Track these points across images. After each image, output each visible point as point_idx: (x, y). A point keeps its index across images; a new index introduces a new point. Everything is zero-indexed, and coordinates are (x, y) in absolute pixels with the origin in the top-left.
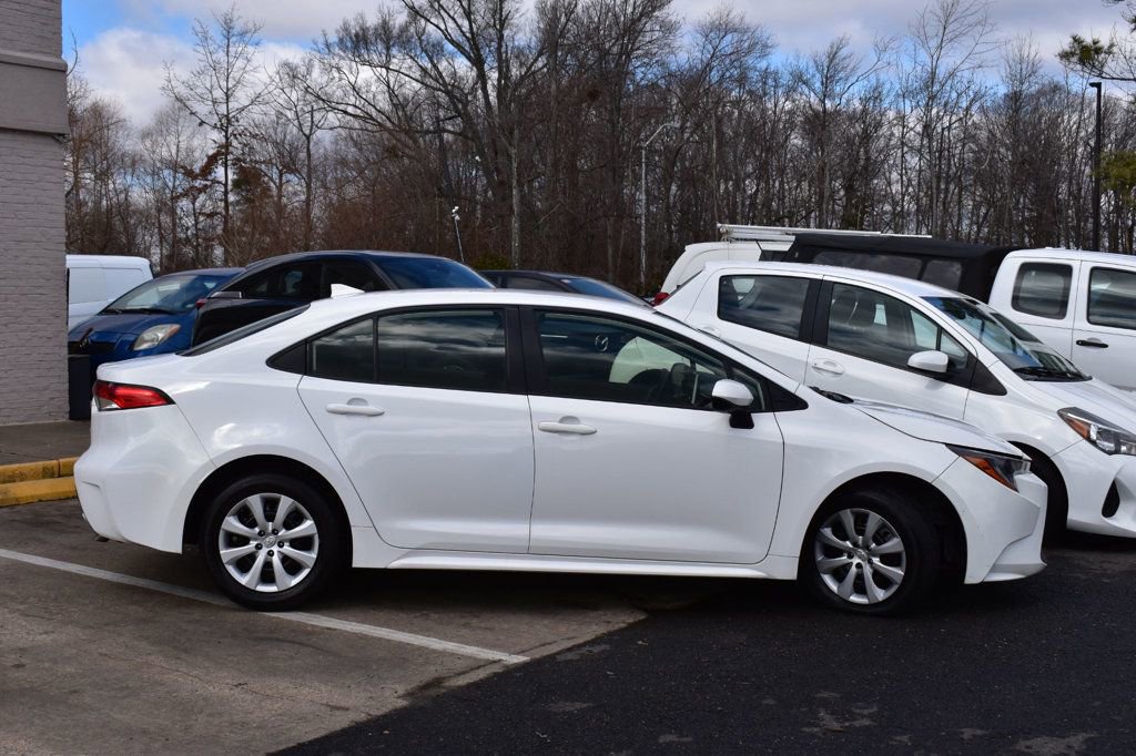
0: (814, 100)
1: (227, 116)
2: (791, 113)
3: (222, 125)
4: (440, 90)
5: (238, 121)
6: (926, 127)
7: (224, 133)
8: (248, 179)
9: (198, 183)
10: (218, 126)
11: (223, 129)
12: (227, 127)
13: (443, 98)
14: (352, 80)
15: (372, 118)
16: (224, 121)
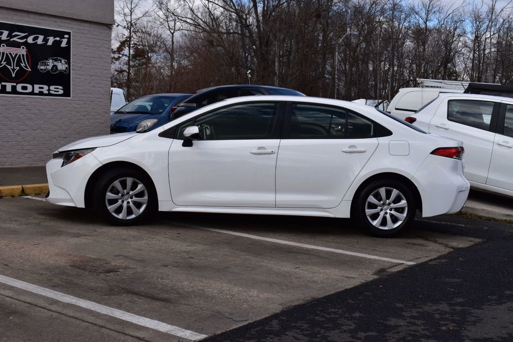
0: (421, 21)
1: (131, 22)
2: (409, 28)
3: (128, 27)
4: (233, 12)
5: (135, 25)
6: (477, 37)
7: (129, 31)
8: (140, 54)
9: (116, 56)
10: (126, 27)
11: (129, 28)
12: (130, 28)
13: (234, 16)
14: (191, 5)
15: (199, 25)
16: (129, 24)
